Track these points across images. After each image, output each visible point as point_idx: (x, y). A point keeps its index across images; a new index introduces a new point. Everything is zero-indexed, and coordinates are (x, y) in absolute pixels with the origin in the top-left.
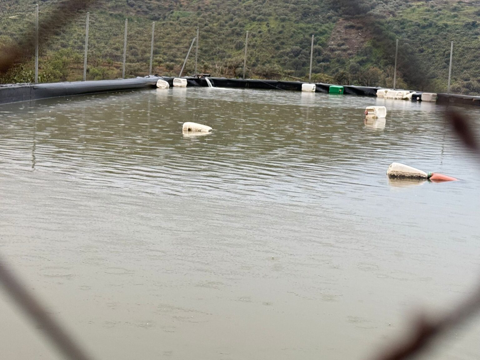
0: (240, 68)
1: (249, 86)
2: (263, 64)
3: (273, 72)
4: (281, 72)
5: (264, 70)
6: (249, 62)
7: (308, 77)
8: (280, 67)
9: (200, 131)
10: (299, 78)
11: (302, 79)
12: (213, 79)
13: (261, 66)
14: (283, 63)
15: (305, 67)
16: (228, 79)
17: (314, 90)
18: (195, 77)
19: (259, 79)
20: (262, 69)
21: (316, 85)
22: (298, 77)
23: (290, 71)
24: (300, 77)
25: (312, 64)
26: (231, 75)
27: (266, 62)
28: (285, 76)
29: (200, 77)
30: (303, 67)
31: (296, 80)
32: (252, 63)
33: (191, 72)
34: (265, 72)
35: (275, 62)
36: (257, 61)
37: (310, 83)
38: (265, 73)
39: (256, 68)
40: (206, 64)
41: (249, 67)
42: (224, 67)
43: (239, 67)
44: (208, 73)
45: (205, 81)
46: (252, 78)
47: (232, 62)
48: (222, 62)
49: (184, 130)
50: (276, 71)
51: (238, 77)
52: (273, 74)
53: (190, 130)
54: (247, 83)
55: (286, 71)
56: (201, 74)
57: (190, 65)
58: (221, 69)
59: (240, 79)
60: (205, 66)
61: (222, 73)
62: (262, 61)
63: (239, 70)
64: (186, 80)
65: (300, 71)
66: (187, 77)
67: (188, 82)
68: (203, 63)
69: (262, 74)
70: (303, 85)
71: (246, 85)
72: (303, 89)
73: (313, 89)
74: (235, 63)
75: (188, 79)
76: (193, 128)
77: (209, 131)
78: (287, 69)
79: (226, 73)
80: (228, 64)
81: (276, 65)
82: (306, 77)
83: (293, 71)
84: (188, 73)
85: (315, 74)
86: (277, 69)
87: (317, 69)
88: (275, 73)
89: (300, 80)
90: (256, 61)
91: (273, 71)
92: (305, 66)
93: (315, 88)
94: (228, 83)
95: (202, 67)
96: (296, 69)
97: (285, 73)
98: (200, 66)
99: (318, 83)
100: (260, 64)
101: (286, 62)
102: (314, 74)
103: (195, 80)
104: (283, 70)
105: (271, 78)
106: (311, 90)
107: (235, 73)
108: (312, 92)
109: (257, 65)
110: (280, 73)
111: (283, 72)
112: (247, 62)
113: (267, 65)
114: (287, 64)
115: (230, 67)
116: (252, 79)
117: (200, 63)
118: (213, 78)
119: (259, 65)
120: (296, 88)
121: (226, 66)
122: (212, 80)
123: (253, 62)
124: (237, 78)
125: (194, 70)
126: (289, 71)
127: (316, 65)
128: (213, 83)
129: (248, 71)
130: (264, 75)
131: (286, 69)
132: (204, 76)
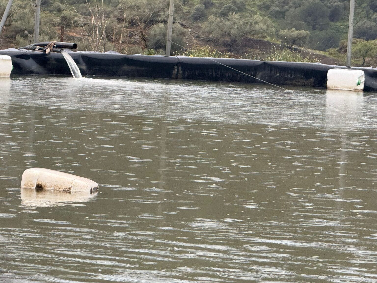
0: (162, 25)
1: (184, 73)
2: (224, 15)
3: (249, 37)
4: (271, 36)
5: (226, 29)
6: (186, 8)
7: (344, 49)
8: (269, 21)
9: (67, 191)
10: (322, 53)
11: (330, 54)
12: (84, 57)
13: (218, 19)
14: (278, 12)
15: (339, 24)
16: (126, 55)
17: (362, 87)
18: (34, 50)
19: (209, 56)
20: (219, 28)
21: (365, 71)
22: (319, 49)
23: (297, 32)
24: (324, 50)
25: (356, 15)
26: (135, 43)
27: (230, 9)
28: (282, 48)
29: (48, 51)
30: (332, 23)
31: (312, 57)
32: (193, 11)
33: (25, 37)
34: (229, 35)
35: (255, 9)
36: (206, 7)
37: (349, 68)
38: (227, 39)
39: (204, 26)
40: (66, 13)
41: (184, 23)
42: (115, 23)
43: (158, 22)
44: (70, 39)
45: (63, 61)
46: (190, 53)
47: (139, 8)
48: (110, 9)
49: (25, 189)
50: (257, 32)
51: (153, 51)
52: (250, 39)
53: (40, 188)
54: (176, 67)
55: (284, 32)
56: (51, 42)
57: (22, 18)
58: (107, 29)
59: (159, 56)
60: (64, 18)
61: (109, 38)
62: (221, 5)
63: (158, 30)
64: (9, 58)
65: (323, 34)
66: (13, 50)
67: (14, 64)
68: (59, 11)
69: (221, 40)
70: (330, 73)
71: (175, 72)
72: (329, 83)
73: (358, 84)
74: (147, 10)
75: (14, 57)
76: (49, 185)
77: (91, 192)
78: (290, 26)
79: (121, 39)
80: (127, 14)
81: (257, 17)
82: (341, 49)
83: (303, 32)
84: (18, 38)
85: (365, 42)
86: (262, 26)
87: (371, 28)
88: (255, 37)
89: (322, 59)
90: (203, 7)
91: (250, 32)
92: (338, 20)
93: (363, 80)
94: (126, 68)
95: (58, 20)
96: (314, 28)
97: (285, 39)
98: (52, 20)
99: (370, 68)
100: (215, 15)
101: (287, 7)
102: (362, 43)
103: (35, 57)
104: (277, 31)
105: (242, 54)
106: (354, 86)
107: (144, 39)
108: (356, 90)
109: (206, 18)
110: (268, 39)
111: (278, 37)
112: (177, 9)
113: (235, 16)
114: (287, 13)
115: (133, 23)
116: (191, 57)
117: (51, 11)
118: (83, 52)
119: (211, 18)
120: (312, 80)
121: (120, 20)
122: (81, 60)
123: (197, 10)
124: (150, 54)
125: (31, 32)
126: (295, 33)
127: (368, 16)
128: (84, 67)
129: (183, 34)
130: (225, 44)
131: (284, 29)
132: (58, 46)
